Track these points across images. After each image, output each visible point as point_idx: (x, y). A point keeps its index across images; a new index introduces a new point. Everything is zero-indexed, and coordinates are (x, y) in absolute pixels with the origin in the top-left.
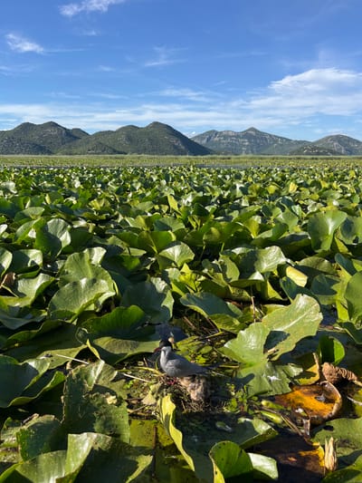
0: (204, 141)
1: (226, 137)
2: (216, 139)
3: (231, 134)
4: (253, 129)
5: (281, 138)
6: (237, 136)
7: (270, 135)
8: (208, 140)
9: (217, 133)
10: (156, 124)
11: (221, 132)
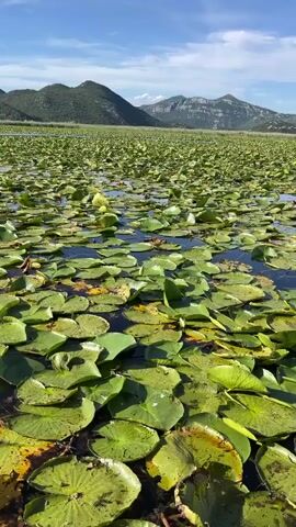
0: (168, 109)
1: (195, 105)
2: (183, 107)
3: (201, 101)
4: (228, 97)
5: (265, 110)
6: (209, 105)
7: (251, 106)
8: (173, 108)
9: (184, 99)
10: (89, 84)
11: (190, 99)
